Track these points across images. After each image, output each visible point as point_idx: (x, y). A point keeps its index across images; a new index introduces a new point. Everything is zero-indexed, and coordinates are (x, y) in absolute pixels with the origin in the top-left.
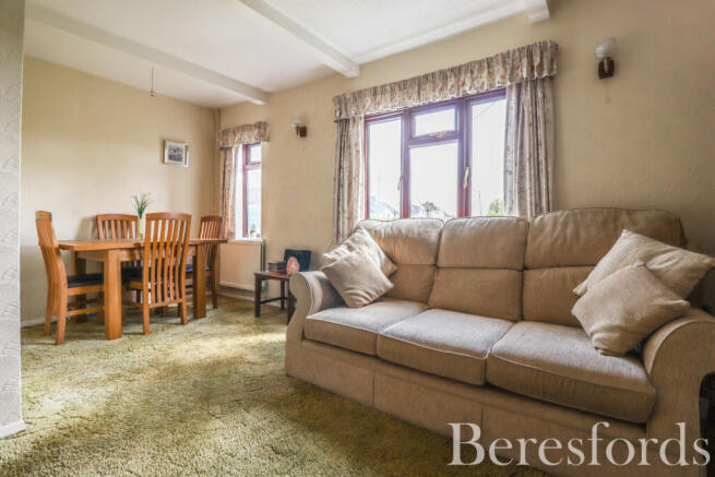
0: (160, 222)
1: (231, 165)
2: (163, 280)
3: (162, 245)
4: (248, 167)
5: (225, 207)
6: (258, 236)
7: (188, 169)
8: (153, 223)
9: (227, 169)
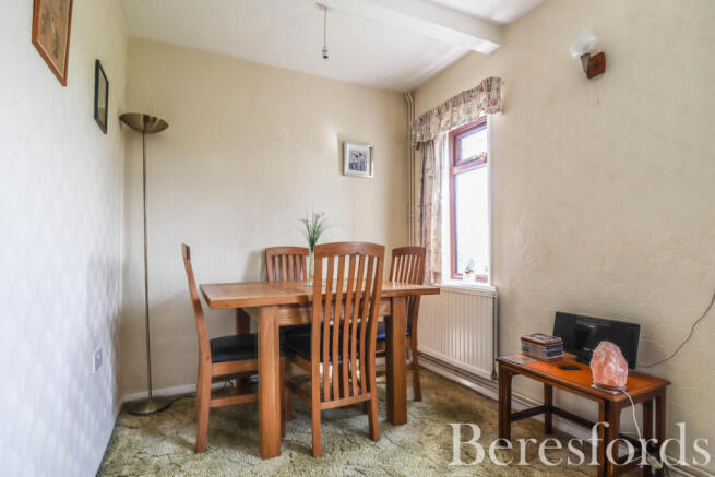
0: (336, 259)
1: (433, 167)
2: (341, 359)
3: (339, 299)
4: (456, 170)
5: (424, 233)
6: (479, 278)
7: (374, 181)
8: (325, 260)
9: (427, 175)
